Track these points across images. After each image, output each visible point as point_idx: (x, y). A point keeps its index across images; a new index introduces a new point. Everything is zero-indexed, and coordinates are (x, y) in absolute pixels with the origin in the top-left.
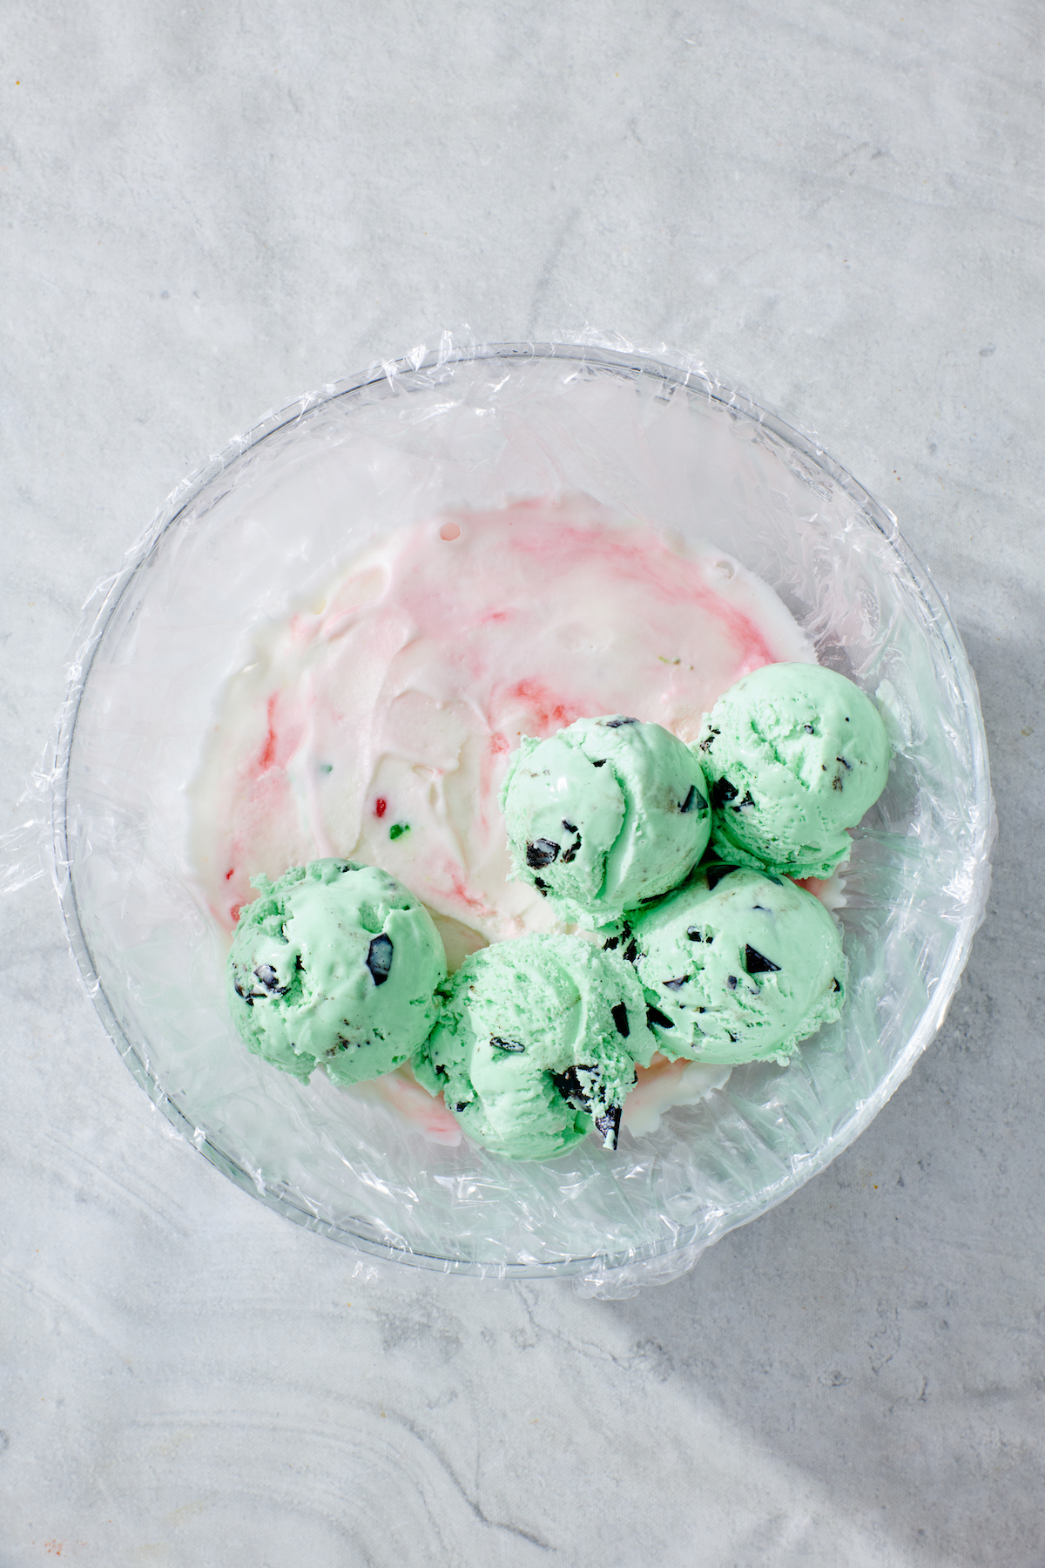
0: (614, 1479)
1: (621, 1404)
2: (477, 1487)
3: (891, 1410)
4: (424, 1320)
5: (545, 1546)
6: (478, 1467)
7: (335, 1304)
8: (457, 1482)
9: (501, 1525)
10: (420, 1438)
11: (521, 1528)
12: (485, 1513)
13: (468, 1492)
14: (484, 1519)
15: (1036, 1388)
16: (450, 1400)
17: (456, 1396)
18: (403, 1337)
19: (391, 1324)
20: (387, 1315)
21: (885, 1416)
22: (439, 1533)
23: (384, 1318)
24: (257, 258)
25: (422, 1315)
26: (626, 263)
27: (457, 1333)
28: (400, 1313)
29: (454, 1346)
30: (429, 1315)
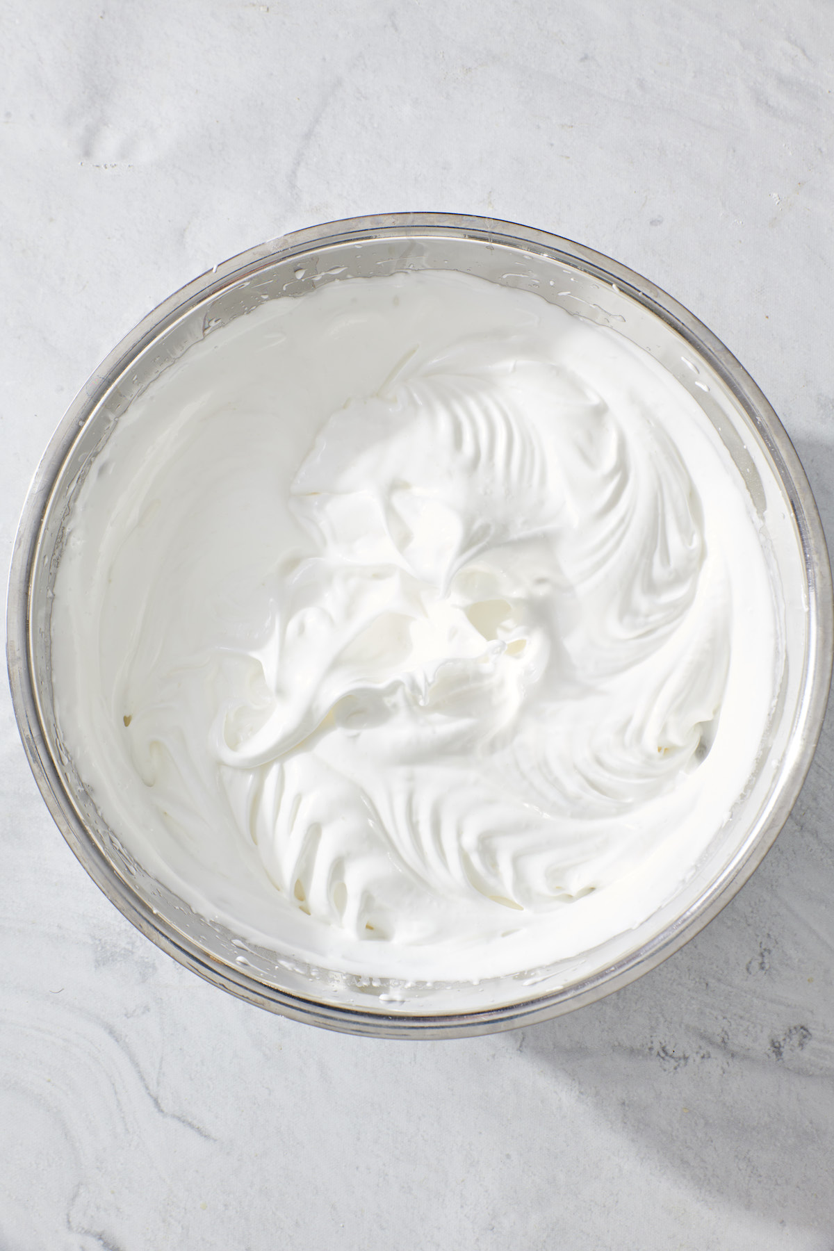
0: (267, 1088)
1: (279, 1030)
2: (158, 1083)
3: (493, 1056)
4: (129, 947)
5: (207, 1137)
6: (161, 1069)
7: (59, 927)
8: (142, 1079)
9: (174, 1116)
10: (117, 1041)
11: (190, 1120)
12: (162, 1106)
13: (151, 1087)
14: (161, 1111)
15: (611, 1051)
16: (143, 1013)
17: (148, 1010)
18: (111, 959)
19: (103, 948)
20: (100, 940)
21: (488, 1060)
22: (123, 1118)
23: (97, 942)
24: (84, 93)
25: (128, 943)
26: (376, 125)
27: (154, 960)
28: (111, 940)
29: (151, 970)
30: (133, 944)
